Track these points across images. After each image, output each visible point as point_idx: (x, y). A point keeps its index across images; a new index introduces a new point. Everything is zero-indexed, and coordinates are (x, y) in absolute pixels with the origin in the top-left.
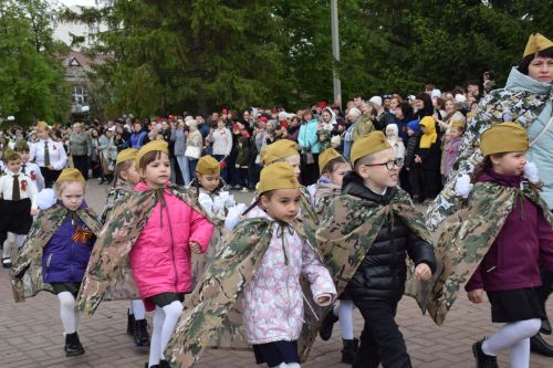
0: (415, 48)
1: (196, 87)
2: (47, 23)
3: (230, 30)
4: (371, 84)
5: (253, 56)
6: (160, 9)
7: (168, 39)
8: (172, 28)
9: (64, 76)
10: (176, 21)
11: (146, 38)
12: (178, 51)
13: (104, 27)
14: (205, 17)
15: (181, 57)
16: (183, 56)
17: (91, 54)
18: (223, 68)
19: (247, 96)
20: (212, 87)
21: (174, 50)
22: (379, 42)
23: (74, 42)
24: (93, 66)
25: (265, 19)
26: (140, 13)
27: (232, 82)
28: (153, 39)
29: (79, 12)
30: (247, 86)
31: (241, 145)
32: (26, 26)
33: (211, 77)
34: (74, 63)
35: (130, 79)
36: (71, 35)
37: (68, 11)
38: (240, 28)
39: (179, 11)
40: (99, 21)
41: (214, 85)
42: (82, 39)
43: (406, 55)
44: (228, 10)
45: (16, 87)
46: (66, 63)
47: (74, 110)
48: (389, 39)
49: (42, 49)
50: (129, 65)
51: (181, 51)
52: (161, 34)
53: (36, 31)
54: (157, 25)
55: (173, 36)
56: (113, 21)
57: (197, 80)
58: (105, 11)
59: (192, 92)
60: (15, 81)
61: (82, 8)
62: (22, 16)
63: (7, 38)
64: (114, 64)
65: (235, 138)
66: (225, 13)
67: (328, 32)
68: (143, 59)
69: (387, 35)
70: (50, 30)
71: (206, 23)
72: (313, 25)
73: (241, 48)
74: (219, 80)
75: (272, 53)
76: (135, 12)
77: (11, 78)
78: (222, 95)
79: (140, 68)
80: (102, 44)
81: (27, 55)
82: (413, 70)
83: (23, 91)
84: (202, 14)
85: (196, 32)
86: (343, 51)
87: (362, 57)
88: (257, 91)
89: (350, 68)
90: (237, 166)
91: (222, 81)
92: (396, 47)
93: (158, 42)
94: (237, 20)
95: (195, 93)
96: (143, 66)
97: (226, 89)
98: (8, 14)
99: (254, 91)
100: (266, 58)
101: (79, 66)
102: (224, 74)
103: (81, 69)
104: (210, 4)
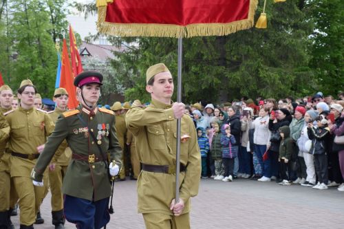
1: (220, 76)
2: (64, 16)
5: (279, 45)
15: (207, 46)
17: (117, 42)
18: (247, 57)
19: (273, 84)
20: (237, 75)
24: (116, 54)
27: (257, 70)
30: (273, 74)
32: (45, 19)
33: (235, 66)
34: (85, 52)
41: (238, 73)
45: (34, 73)
50: (155, 53)
53: (53, 23)
57: (221, 69)
59: (216, 80)
60: (32, 68)
62: (42, 9)
63: (28, 29)
64: (137, 52)
70: (66, 22)
74: (243, 69)
75: (299, 41)
77: (30, 65)
78: (247, 83)
81: (45, 44)
83: (40, 77)
88: (282, 80)
95: (219, 82)
96: (170, 54)
97: (251, 78)
98: (30, 8)
99: (280, 79)
100: (294, 45)
101: (89, 55)
102: (249, 62)
103: (90, 58)
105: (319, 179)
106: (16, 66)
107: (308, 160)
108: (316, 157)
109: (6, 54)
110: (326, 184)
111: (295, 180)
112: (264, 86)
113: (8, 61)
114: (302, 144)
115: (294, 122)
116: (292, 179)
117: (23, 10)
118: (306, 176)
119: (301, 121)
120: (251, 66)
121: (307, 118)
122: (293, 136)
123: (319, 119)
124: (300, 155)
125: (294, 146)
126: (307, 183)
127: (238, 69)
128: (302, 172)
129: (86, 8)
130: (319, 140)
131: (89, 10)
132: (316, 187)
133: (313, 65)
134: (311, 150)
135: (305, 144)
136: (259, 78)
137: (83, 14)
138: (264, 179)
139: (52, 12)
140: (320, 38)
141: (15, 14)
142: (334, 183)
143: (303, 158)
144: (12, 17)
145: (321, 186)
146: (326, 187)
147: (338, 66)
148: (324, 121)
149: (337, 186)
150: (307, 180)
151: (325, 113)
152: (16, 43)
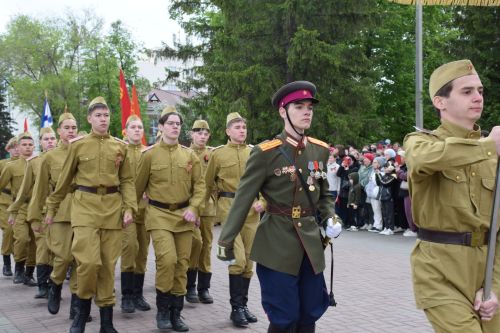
2: (134, 62)
3: (327, 64)
5: (347, 91)
8: (267, 63)
9: (145, 110)
10: (271, 57)
11: (244, 73)
13: (200, 63)
14: (303, 52)
17: (186, 88)
19: (341, 131)
21: (270, 85)
23: (169, 77)
24: (185, 100)
26: (238, 49)
27: (326, 117)
28: (250, 75)
29: (177, 49)
30: (341, 121)
32: (115, 66)
34: (154, 98)
35: (224, 112)
36: (167, 70)
37: (167, 49)
38: (337, 63)
39: (275, 47)
40: (195, 57)
42: (176, 74)
44: (326, 45)
46: (147, 99)
50: (224, 99)
55: (269, 71)
61: (179, 46)
62: (113, 56)
63: (98, 75)
64: (206, 98)
66: (323, 48)
68: (239, 93)
70: (136, 68)
71: (303, 57)
73: (335, 83)
75: (367, 88)
76: (233, 48)
79: (236, 102)
80: (196, 78)
81: (114, 91)
84: (299, 48)
85: (291, 67)
88: (351, 126)
93: (255, 77)
94: (335, 54)
96: (239, 100)
97: (319, 124)
98: (100, 54)
99: (348, 126)
100: (361, 93)
101: (158, 101)
103: (160, 104)
104: (308, 38)
105: (385, 225)
107: (376, 206)
108: (383, 203)
109: (76, 100)
110: (393, 229)
111: (362, 226)
112: (333, 132)
113: (79, 107)
114: (370, 190)
115: (362, 168)
116: (359, 225)
117: (94, 56)
118: (373, 222)
119: (369, 167)
120: (320, 112)
121: (375, 165)
122: (362, 183)
123: (386, 166)
124: (367, 201)
125: (363, 193)
126: (374, 229)
128: (369, 218)
129: (155, 54)
130: (386, 186)
131: (158, 56)
132: (382, 233)
133: (381, 112)
134: (378, 196)
135: (373, 191)
136: (327, 124)
137: (152, 60)
139: (121, 58)
140: (387, 86)
141: (86, 60)
142: (400, 229)
143: (370, 205)
144: (83, 64)
145: (387, 232)
146: (392, 233)
147: (405, 114)
148: (391, 168)
149: (402, 232)
150: (374, 226)
151: (393, 160)
152: (86, 89)
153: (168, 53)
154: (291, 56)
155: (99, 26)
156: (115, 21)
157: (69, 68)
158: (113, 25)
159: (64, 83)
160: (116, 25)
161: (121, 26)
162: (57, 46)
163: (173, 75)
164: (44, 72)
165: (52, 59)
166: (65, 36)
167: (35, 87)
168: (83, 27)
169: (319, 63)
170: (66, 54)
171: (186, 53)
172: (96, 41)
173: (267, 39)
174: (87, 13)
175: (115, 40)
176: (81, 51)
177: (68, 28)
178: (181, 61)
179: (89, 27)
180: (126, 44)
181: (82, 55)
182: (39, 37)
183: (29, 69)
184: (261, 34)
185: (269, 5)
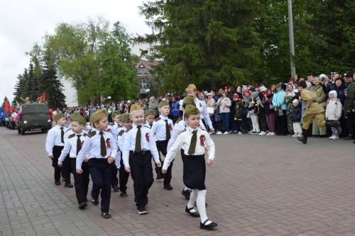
0: (344, 45)
1: (209, 75)
2: (128, 46)
3: (228, 41)
4: (316, 68)
6: (189, 32)
7: (194, 48)
8: (195, 42)
9: (136, 74)
10: (197, 38)
11: (181, 49)
12: (199, 55)
13: (158, 44)
14: (214, 33)
15: (201, 59)
16: (202, 57)
17: (152, 59)
18: (225, 63)
19: (239, 78)
20: (218, 74)
21: (197, 54)
22: (321, 42)
23: (142, 54)
24: (152, 66)
25: (249, 33)
26: (178, 35)
27: (230, 71)
28: (185, 49)
29: (145, 37)
30: (239, 72)
31: (238, 106)
32: (117, 48)
33: (218, 69)
34: (142, 66)
35: (171, 72)
36: (140, 50)
37: (139, 37)
38: (234, 39)
39: (200, 32)
40: (156, 41)
41: (219, 73)
42: (146, 52)
43: (338, 50)
44: (228, 29)
45: (112, 81)
46: (137, 67)
47: (141, 92)
48: (327, 41)
49: (125, 60)
50: (172, 64)
51: (201, 54)
52: (189, 46)
53: (122, 50)
54: (187, 41)
55: (196, 46)
56: (163, 40)
57: (210, 71)
58: (159, 35)
59: (207, 77)
60: (111, 78)
61: (147, 35)
62: (115, 43)
63: (108, 55)
64: (163, 64)
65: (234, 103)
66: (226, 31)
67: (287, 39)
68: (179, 60)
69: (326, 38)
70: (130, 49)
71: (215, 37)
72: (278, 35)
73: (236, 51)
74: (222, 70)
76: (175, 35)
77: (110, 76)
78: (225, 79)
79: (177, 65)
80: (157, 53)
81: (117, 63)
82: (343, 59)
83: (116, 83)
84: (212, 32)
85: (209, 43)
86: (296, 50)
87: (309, 53)
88: (245, 76)
89: (302, 60)
90: (235, 119)
91: (224, 70)
92: (332, 46)
93: (188, 50)
94: (233, 34)
95: (209, 78)
97: (227, 75)
98: (108, 42)
101: (144, 68)
102: (226, 66)
104: (216, 26)
106: (102, 77)
107: (255, 119)
109: (96, 70)
110: (265, 132)
113: (98, 74)
117: (105, 44)
118: (252, 128)
126: (255, 132)
127: (219, 71)
131: (134, 42)
132: (260, 134)
138: (226, 133)
139: (121, 43)
141: (100, 47)
144: (98, 49)
146: (265, 134)
150: (254, 130)
152: (101, 63)
153: (140, 40)
154: (208, 37)
155: (107, 26)
156: (116, 22)
157: (91, 52)
158: (115, 25)
159: (89, 61)
160: (117, 24)
161: (120, 25)
162: (83, 39)
163: (144, 52)
164: (77, 56)
165: (81, 47)
166: (88, 34)
167: (72, 64)
168: (98, 27)
169: (224, 40)
170: (89, 44)
171: (150, 39)
172: (106, 35)
173: (195, 27)
174: (100, 18)
175: (116, 33)
176: (97, 41)
177: (89, 28)
178: (148, 44)
179: (101, 27)
180: (123, 35)
181: (98, 43)
182: (73, 35)
183: (69, 54)
184: (190, 26)
185: (194, 9)
